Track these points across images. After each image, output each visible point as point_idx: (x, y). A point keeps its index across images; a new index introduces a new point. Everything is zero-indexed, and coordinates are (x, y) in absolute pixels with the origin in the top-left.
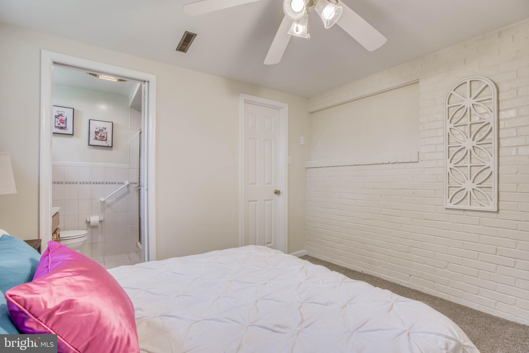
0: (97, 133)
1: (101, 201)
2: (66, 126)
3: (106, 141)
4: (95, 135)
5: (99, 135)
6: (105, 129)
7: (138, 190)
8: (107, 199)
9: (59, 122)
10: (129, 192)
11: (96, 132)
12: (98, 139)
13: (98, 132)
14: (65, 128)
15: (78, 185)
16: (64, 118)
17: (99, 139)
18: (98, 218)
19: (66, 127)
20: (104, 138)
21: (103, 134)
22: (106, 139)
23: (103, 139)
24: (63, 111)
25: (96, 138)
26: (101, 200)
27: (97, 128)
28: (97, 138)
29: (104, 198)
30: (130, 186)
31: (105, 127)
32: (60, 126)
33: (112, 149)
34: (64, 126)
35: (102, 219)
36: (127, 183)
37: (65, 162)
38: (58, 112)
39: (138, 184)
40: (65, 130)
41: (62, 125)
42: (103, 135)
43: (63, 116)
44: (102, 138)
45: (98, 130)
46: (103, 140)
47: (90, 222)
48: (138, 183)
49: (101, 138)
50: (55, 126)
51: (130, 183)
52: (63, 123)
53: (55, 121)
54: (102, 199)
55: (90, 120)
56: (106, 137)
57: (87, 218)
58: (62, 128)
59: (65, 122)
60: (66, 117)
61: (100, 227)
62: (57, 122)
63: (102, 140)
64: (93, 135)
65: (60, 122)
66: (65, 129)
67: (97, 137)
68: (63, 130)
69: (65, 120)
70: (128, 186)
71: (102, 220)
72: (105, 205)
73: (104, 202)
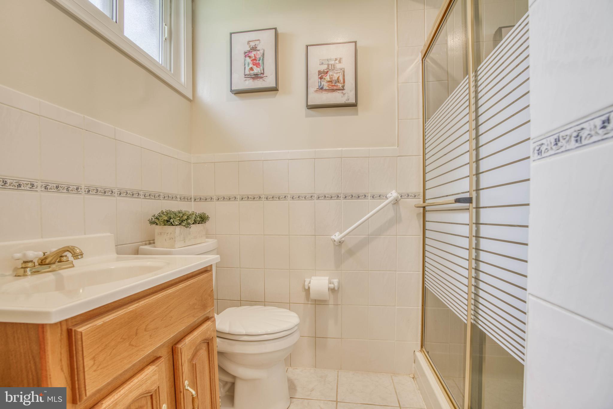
0: (322, 74)
1: (335, 241)
2: (263, 70)
3: (343, 89)
4: (320, 80)
5: (328, 78)
6: (340, 62)
7: (420, 213)
8: (347, 235)
9: (251, 66)
10: (396, 220)
11: (320, 72)
12: (326, 90)
13: (324, 71)
14: (262, 76)
15: (288, 201)
16: (259, 54)
17: (327, 88)
18: (327, 282)
19: (263, 74)
20: (339, 84)
21: (335, 75)
22: (343, 86)
23: (335, 88)
24: (257, 39)
25: (321, 89)
26: (333, 237)
27: (322, 64)
28: (323, 85)
29: (341, 233)
30: (400, 202)
31: (338, 57)
32: (252, 72)
33: (357, 111)
34: (260, 72)
35: (336, 284)
36: (393, 195)
37: (264, 152)
38: (249, 42)
39: (422, 198)
40: (261, 80)
41: (256, 70)
42: (335, 77)
43: (258, 50)
44: (335, 85)
45: (324, 68)
46: (336, 90)
47: (309, 288)
48: (422, 194)
49: (333, 86)
50: (245, 75)
51: (401, 196)
52: (257, 65)
53: (245, 65)
54: (337, 236)
55: (307, 46)
56: (342, 81)
57: (306, 279)
58: (256, 77)
59: (261, 62)
60: (262, 51)
61: (331, 302)
62: (249, 64)
63: (333, 90)
64: (314, 79)
65: (254, 65)
66: (262, 78)
67: (322, 83)
68: (258, 79)
69: (261, 58)
70: (396, 202)
71: (336, 289)
72: (343, 251)
73: (341, 243)
